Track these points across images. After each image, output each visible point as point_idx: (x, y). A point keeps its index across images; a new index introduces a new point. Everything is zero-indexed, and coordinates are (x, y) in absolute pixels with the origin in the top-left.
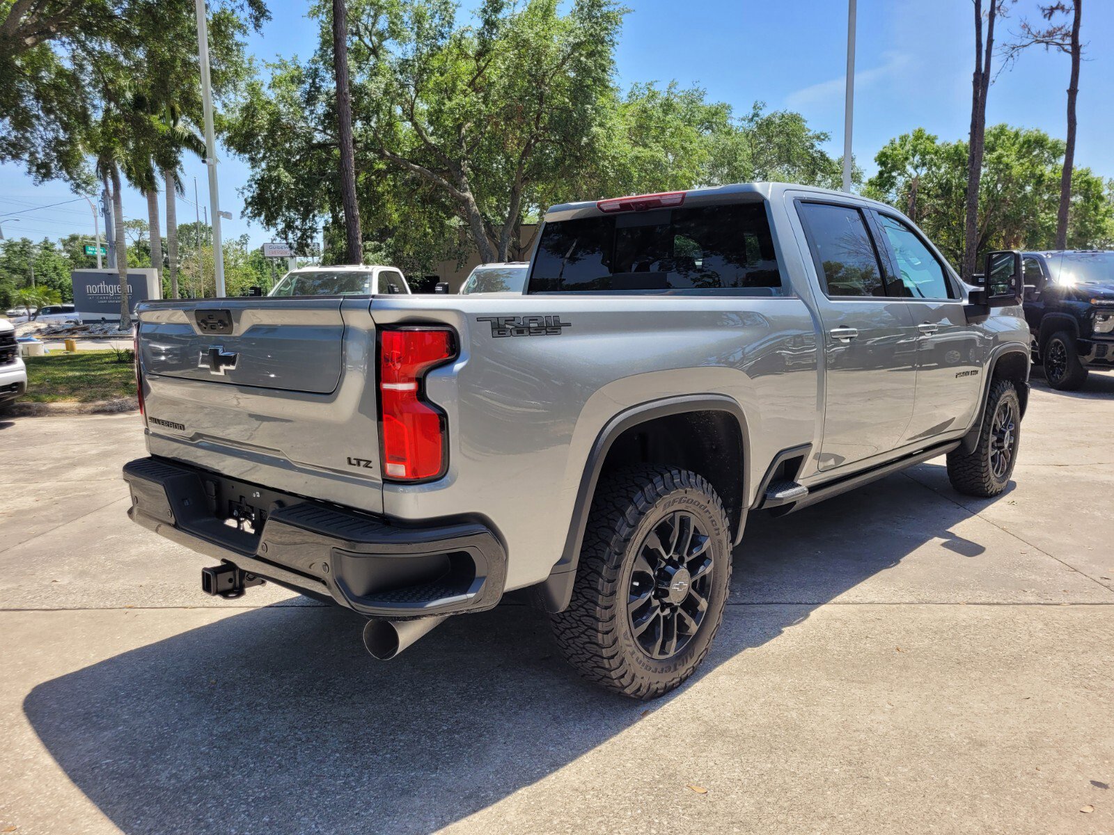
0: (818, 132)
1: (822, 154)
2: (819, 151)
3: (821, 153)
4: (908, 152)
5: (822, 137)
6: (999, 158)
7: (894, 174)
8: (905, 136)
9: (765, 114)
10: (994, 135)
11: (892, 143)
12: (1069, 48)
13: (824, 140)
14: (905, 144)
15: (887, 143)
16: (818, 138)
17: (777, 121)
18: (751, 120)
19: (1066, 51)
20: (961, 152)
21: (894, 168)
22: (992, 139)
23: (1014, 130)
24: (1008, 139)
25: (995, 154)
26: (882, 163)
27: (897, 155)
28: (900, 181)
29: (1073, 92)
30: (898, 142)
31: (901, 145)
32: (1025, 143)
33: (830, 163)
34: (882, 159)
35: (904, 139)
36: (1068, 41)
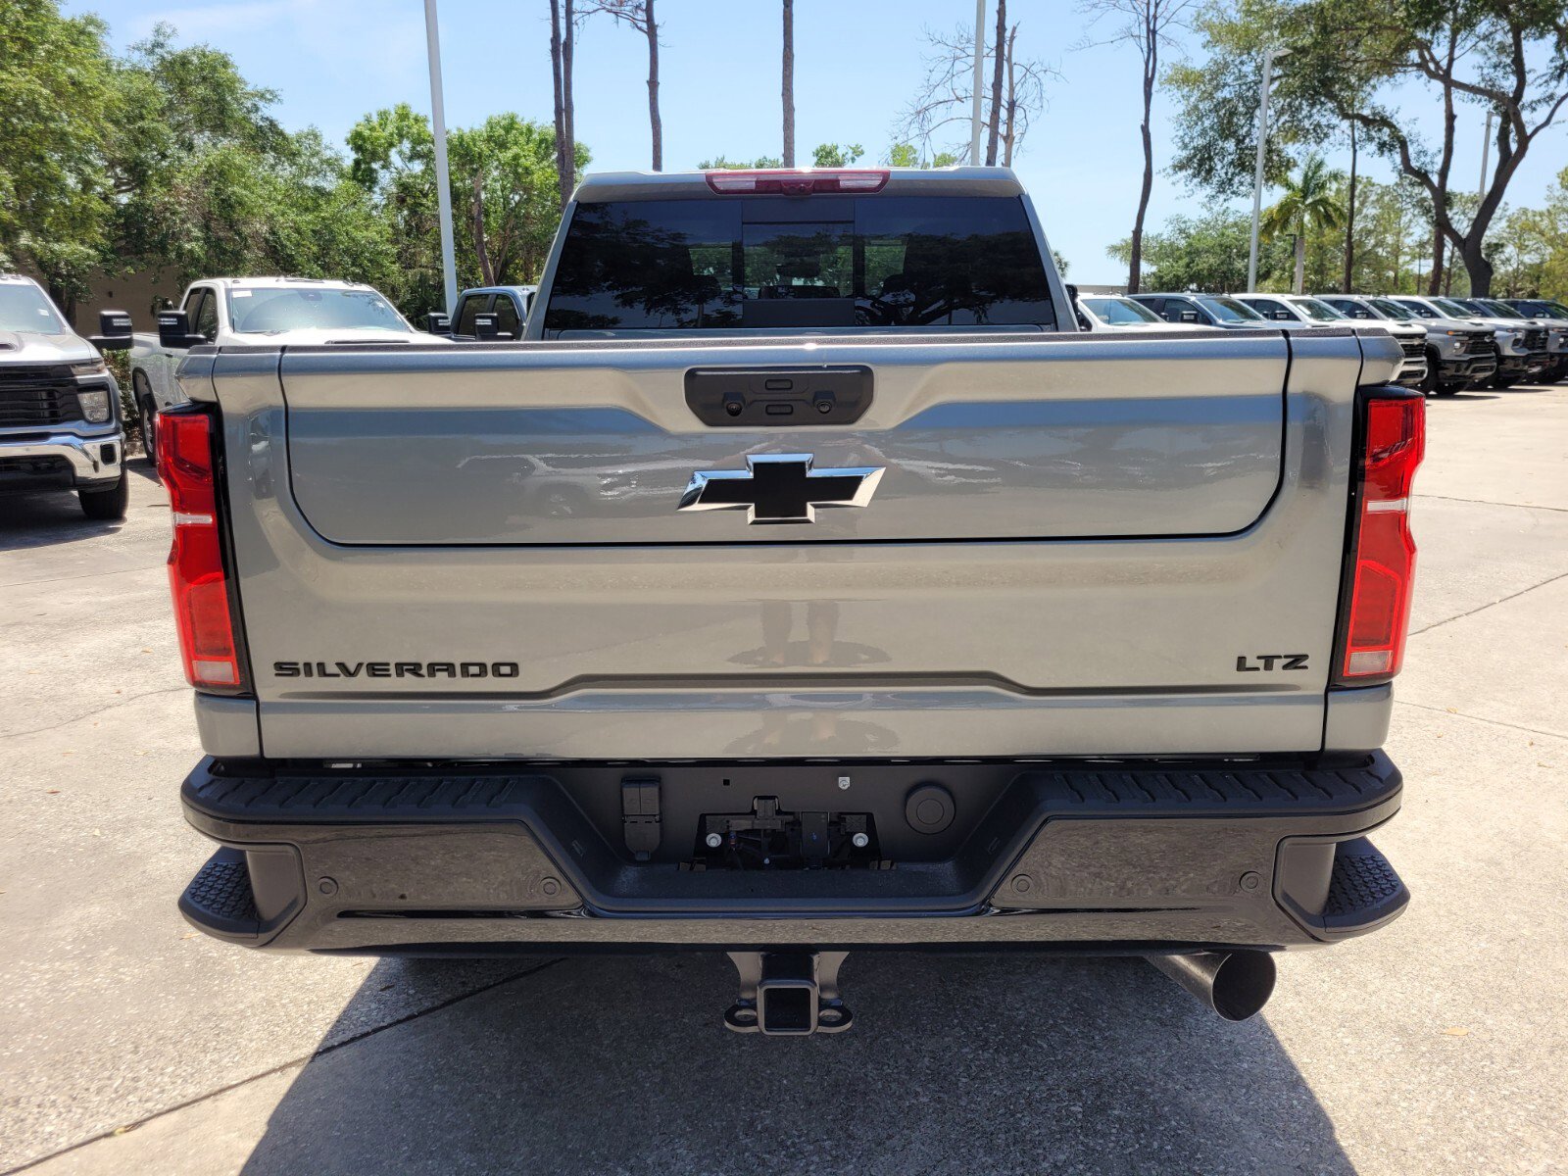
0: (261, 88)
1: (272, 125)
2: (267, 119)
3: (271, 122)
4: (392, 135)
5: (268, 96)
6: (516, 157)
7: (375, 166)
8: (385, 113)
9: (177, 46)
10: (504, 128)
11: (368, 120)
12: (644, 26)
13: (271, 100)
14: (386, 124)
15: (361, 120)
16: (262, 96)
17: (195, 60)
18: (151, 52)
19: (640, 29)
20: (468, 144)
21: (374, 156)
22: (503, 132)
23: (525, 123)
24: (521, 134)
25: (509, 154)
26: (358, 148)
27: (377, 138)
28: (385, 178)
29: (653, 84)
30: (375, 120)
31: (381, 125)
32: (541, 141)
33: (285, 138)
34: (358, 141)
35: (383, 116)
36: (641, 15)
